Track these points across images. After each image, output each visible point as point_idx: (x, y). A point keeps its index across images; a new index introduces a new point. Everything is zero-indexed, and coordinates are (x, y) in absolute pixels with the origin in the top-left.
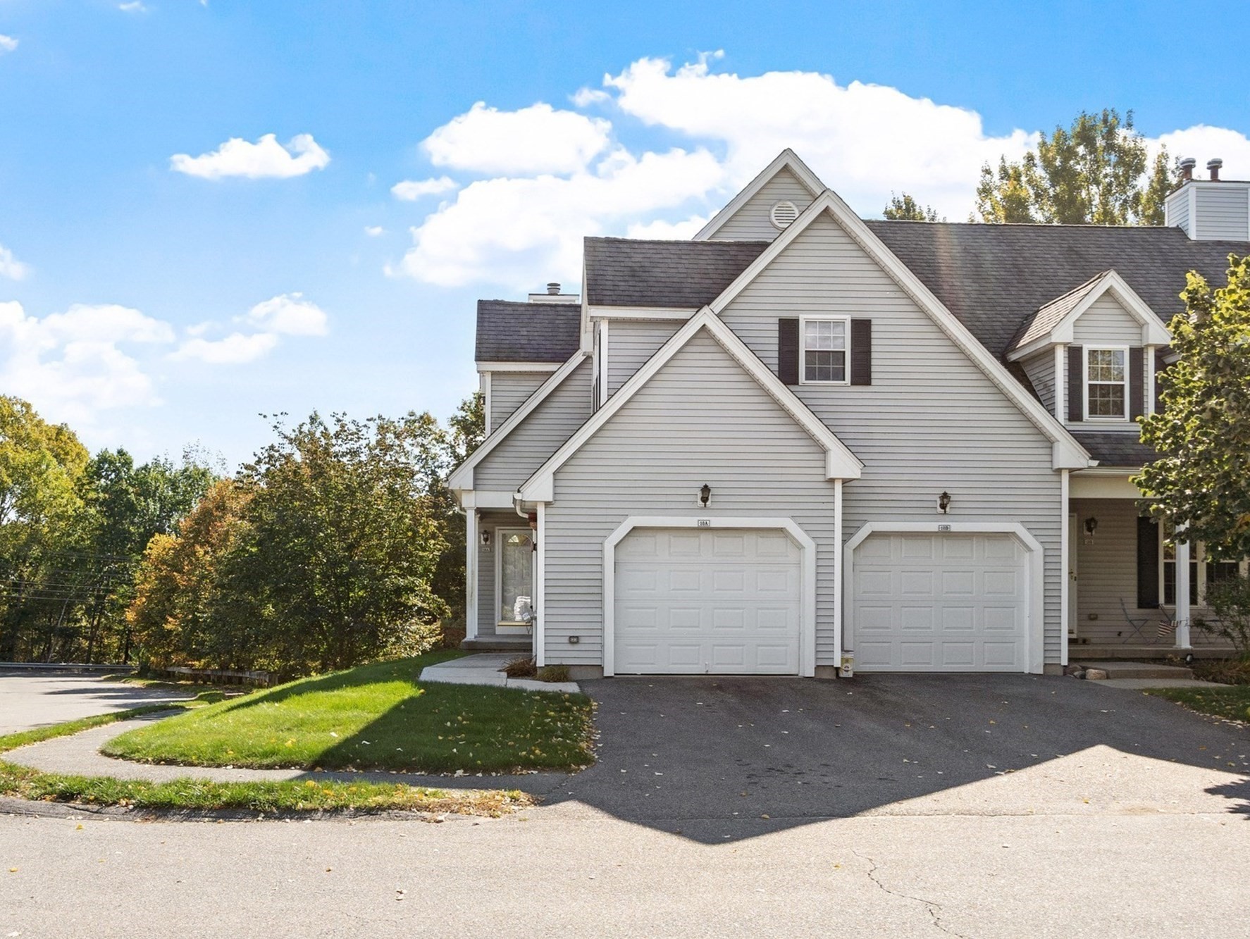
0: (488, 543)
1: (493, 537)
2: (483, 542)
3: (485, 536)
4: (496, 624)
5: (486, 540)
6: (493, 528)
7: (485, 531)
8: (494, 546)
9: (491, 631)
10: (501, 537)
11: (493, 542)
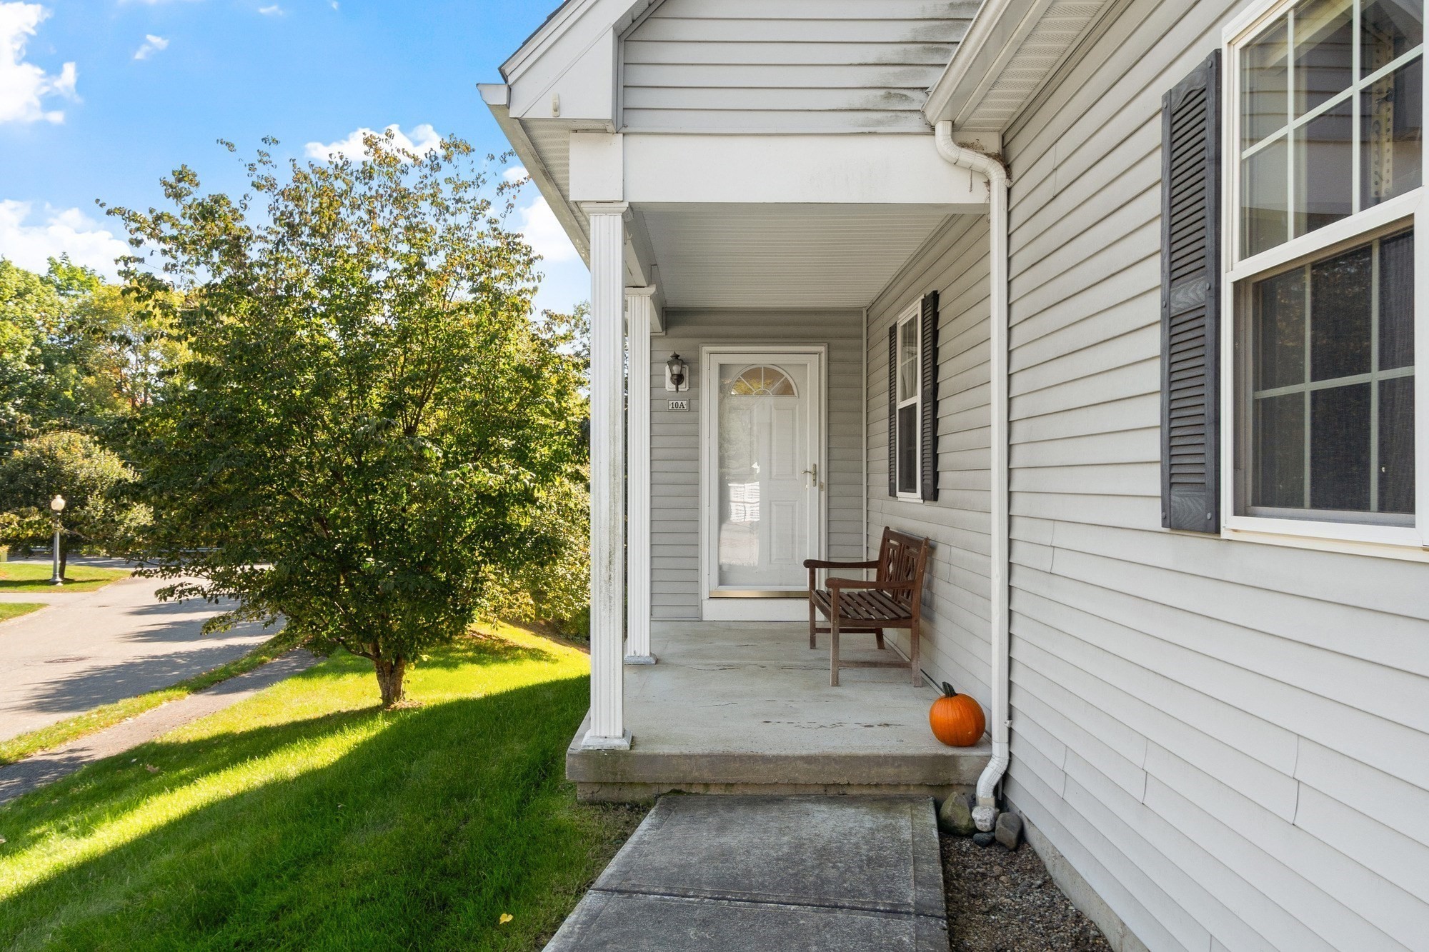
0: (683, 387)
1: (696, 372)
2: (670, 386)
3: (676, 369)
4: (705, 595)
5: (678, 379)
6: (697, 349)
7: (676, 357)
8: (697, 397)
9: (689, 612)
10: (715, 371)
11: (695, 385)
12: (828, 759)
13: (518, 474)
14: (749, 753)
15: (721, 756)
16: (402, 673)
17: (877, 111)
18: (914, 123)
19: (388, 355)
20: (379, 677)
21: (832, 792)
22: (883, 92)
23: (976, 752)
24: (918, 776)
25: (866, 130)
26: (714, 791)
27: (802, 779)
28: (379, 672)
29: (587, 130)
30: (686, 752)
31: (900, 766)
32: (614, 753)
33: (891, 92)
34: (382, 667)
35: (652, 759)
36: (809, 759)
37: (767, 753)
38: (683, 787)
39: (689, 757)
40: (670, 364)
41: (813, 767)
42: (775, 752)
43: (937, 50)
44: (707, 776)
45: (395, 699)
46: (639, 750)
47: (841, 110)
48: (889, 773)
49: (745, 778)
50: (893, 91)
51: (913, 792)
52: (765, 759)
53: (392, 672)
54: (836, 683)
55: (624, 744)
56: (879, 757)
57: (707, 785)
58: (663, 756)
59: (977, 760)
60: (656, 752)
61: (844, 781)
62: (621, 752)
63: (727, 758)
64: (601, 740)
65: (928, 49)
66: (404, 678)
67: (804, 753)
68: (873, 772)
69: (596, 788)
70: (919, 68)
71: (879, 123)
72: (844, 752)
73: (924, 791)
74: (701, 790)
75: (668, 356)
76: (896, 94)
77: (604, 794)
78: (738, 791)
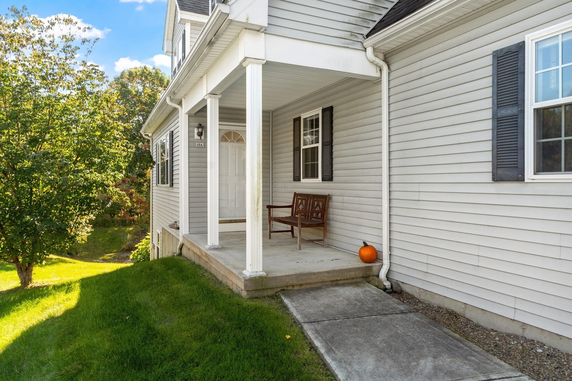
0: (203, 138)
5: (201, 134)
7: (199, 125)
12: (334, 271)
13: (115, 174)
14: (309, 272)
15: (299, 274)
16: (32, 270)
17: (348, 39)
18: (359, 46)
19: (36, 116)
20: (19, 273)
21: (334, 283)
22: (350, 33)
23: (378, 264)
24: (361, 275)
25: (346, 46)
26: (296, 288)
27: (326, 279)
28: (19, 270)
29: (250, 29)
30: (287, 274)
31: (356, 271)
32: (261, 277)
33: (352, 34)
34: (21, 268)
35: (276, 278)
36: (328, 272)
37: (314, 271)
38: (285, 288)
39: (288, 276)
40: (198, 128)
41: (329, 275)
42: (317, 271)
43: (366, 22)
44: (295, 282)
45: (30, 282)
46: (270, 276)
47: (337, 37)
48: (352, 274)
49: (308, 282)
50: (353, 34)
51: (358, 280)
52: (315, 274)
53: (26, 270)
54: (300, 249)
55: (264, 274)
56: (350, 269)
57: (293, 286)
58: (279, 276)
59: (378, 267)
60: (277, 275)
61: (339, 278)
62: (264, 277)
63: (301, 275)
64: (256, 273)
65: (363, 21)
66: (33, 272)
67: (326, 270)
68: (348, 274)
69: (254, 292)
70: (361, 27)
71: (349, 44)
72: (339, 268)
73: (361, 279)
74: (291, 288)
75: (197, 124)
76: (354, 35)
77: (256, 294)
78: (303, 287)
